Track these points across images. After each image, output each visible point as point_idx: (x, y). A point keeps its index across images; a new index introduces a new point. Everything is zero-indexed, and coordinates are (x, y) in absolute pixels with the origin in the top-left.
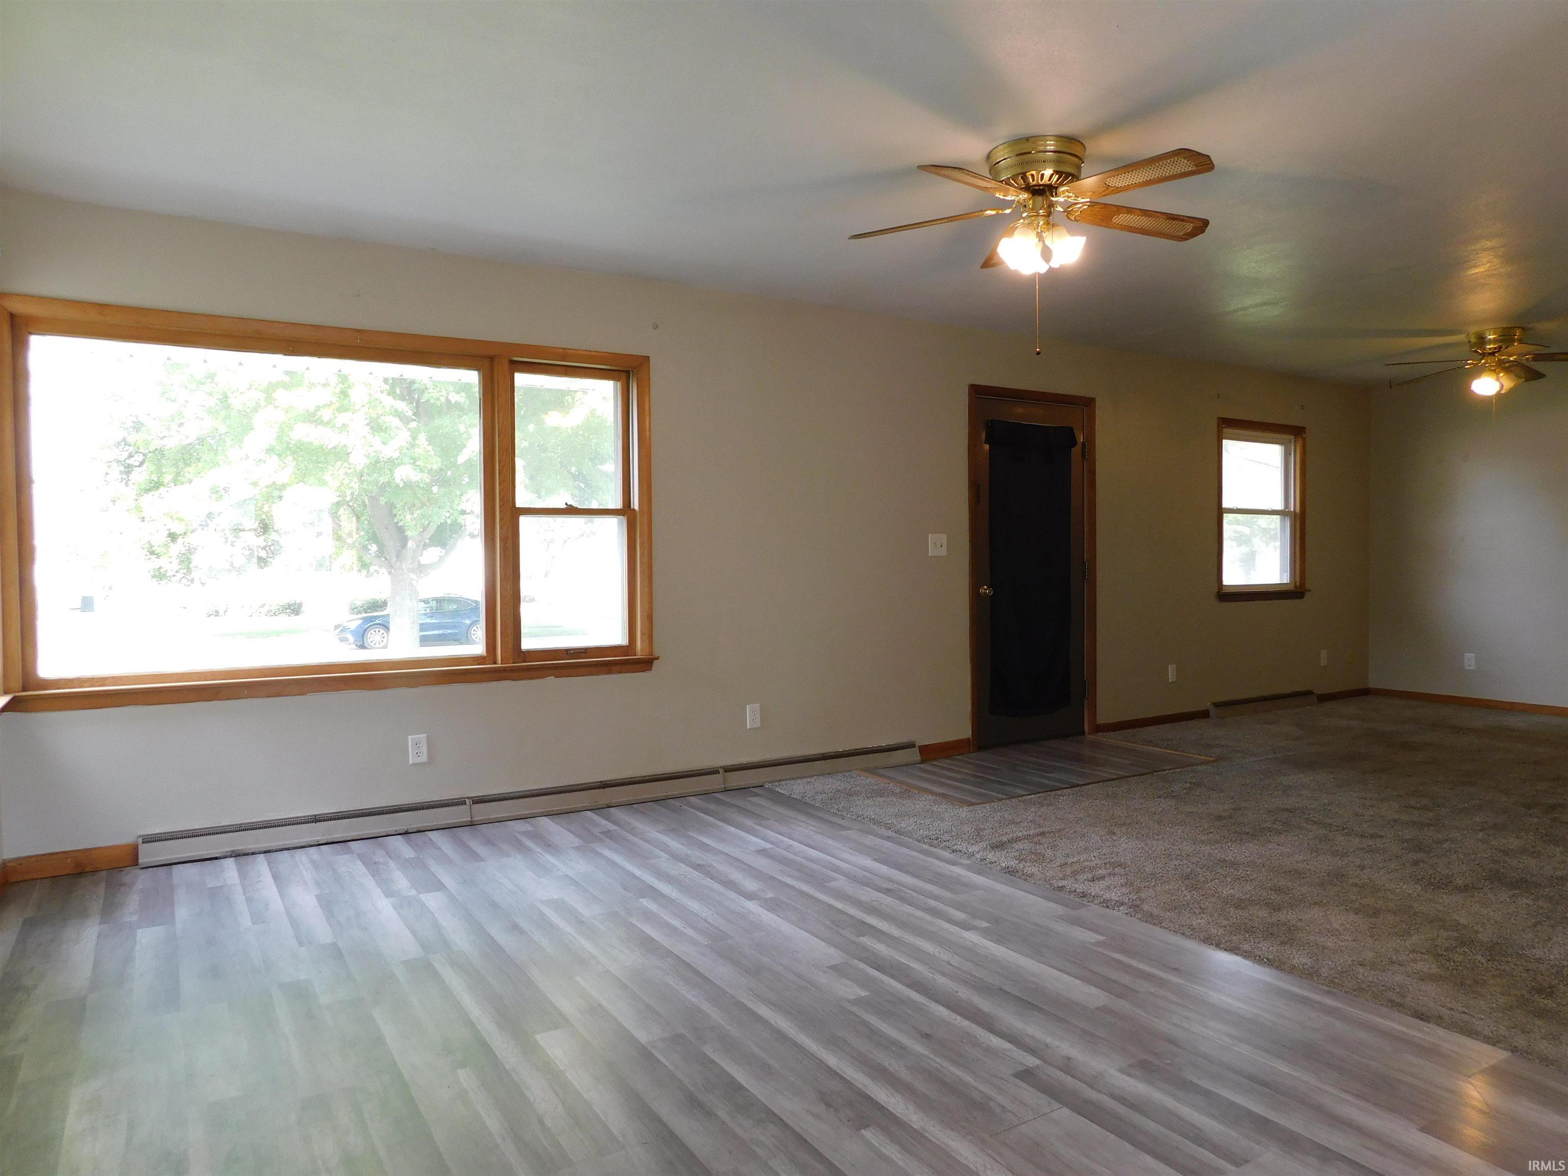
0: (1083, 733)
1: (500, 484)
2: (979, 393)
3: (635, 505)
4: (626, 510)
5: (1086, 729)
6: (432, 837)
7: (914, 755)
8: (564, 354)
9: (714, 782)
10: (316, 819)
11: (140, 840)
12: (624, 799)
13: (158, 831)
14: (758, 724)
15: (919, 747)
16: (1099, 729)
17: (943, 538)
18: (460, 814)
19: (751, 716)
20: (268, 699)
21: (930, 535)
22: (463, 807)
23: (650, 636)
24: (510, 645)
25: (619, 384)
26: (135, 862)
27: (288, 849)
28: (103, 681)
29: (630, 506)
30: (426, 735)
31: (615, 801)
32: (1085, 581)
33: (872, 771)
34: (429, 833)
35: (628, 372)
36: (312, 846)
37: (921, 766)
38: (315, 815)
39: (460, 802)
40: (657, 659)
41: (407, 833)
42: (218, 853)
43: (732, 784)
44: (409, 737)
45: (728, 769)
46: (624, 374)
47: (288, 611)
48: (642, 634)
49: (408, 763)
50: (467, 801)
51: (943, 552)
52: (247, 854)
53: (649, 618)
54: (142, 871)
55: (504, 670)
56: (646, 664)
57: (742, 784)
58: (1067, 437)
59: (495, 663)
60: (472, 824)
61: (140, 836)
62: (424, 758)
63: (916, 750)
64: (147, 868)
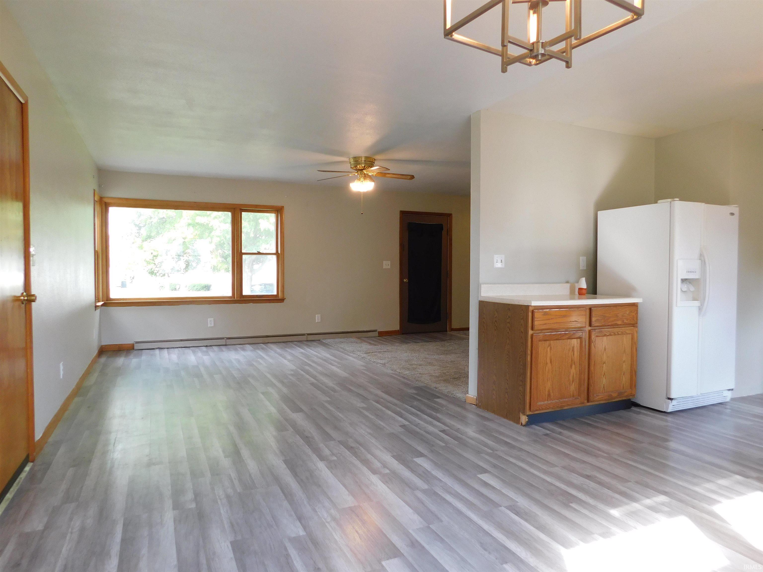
0: (447, 331)
1: (236, 246)
2: (404, 214)
3: (279, 252)
4: (277, 254)
5: (448, 330)
6: (213, 347)
7: (376, 334)
8: (256, 206)
9: (304, 338)
10: (181, 340)
11: (135, 343)
12: (273, 341)
13: (139, 341)
14: (320, 321)
15: (378, 332)
16: (452, 330)
17: (389, 262)
18: (223, 342)
19: (318, 318)
20: (169, 306)
21: (384, 261)
22: (224, 340)
23: (283, 292)
24: (239, 293)
25: (275, 214)
26: (133, 349)
27: (173, 348)
28: (126, 299)
29: (278, 252)
30: (213, 319)
31: (270, 341)
32: (448, 278)
33: (359, 338)
34: (213, 346)
35: (278, 211)
36: (180, 348)
37: (378, 338)
38: (181, 339)
39: (222, 338)
40: (285, 299)
41: (207, 346)
42: (155, 347)
43: (309, 339)
44: (209, 319)
45: (309, 334)
46: (277, 211)
47: (205, 289)
48: (281, 291)
49: (208, 326)
50: (225, 338)
51: (389, 267)
52: (162, 348)
53: (283, 287)
54: (135, 351)
55: (238, 300)
56: (282, 300)
57: (313, 339)
58: (440, 227)
59: (235, 298)
60: (226, 345)
61: (134, 342)
62: (213, 325)
63: (377, 332)
64: (137, 350)
